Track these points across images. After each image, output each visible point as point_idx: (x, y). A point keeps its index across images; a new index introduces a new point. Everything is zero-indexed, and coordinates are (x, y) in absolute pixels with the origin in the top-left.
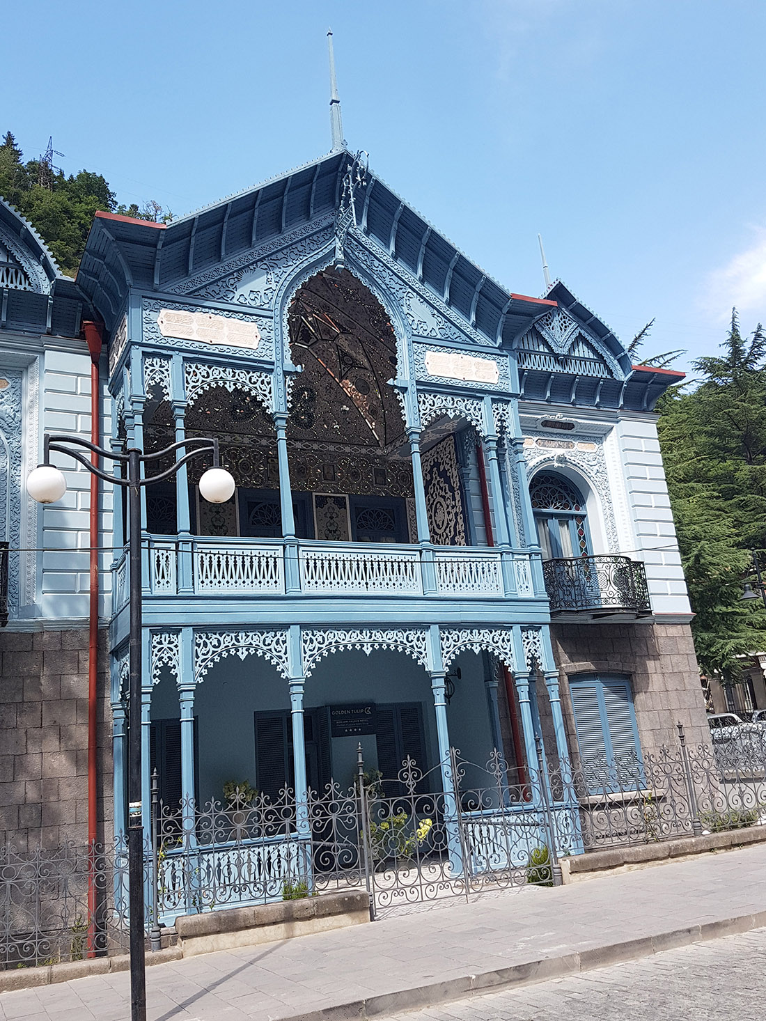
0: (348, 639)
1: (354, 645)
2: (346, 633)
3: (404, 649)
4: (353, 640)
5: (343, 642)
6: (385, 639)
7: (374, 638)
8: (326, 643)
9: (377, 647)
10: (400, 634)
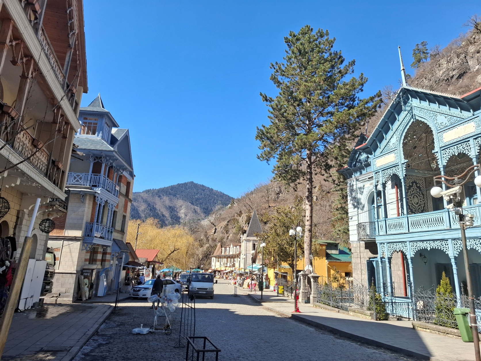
1: (425, 247)
3: (441, 248)
6: (434, 245)
7: (431, 245)
8: (417, 246)
9: (432, 248)
10: (439, 243)
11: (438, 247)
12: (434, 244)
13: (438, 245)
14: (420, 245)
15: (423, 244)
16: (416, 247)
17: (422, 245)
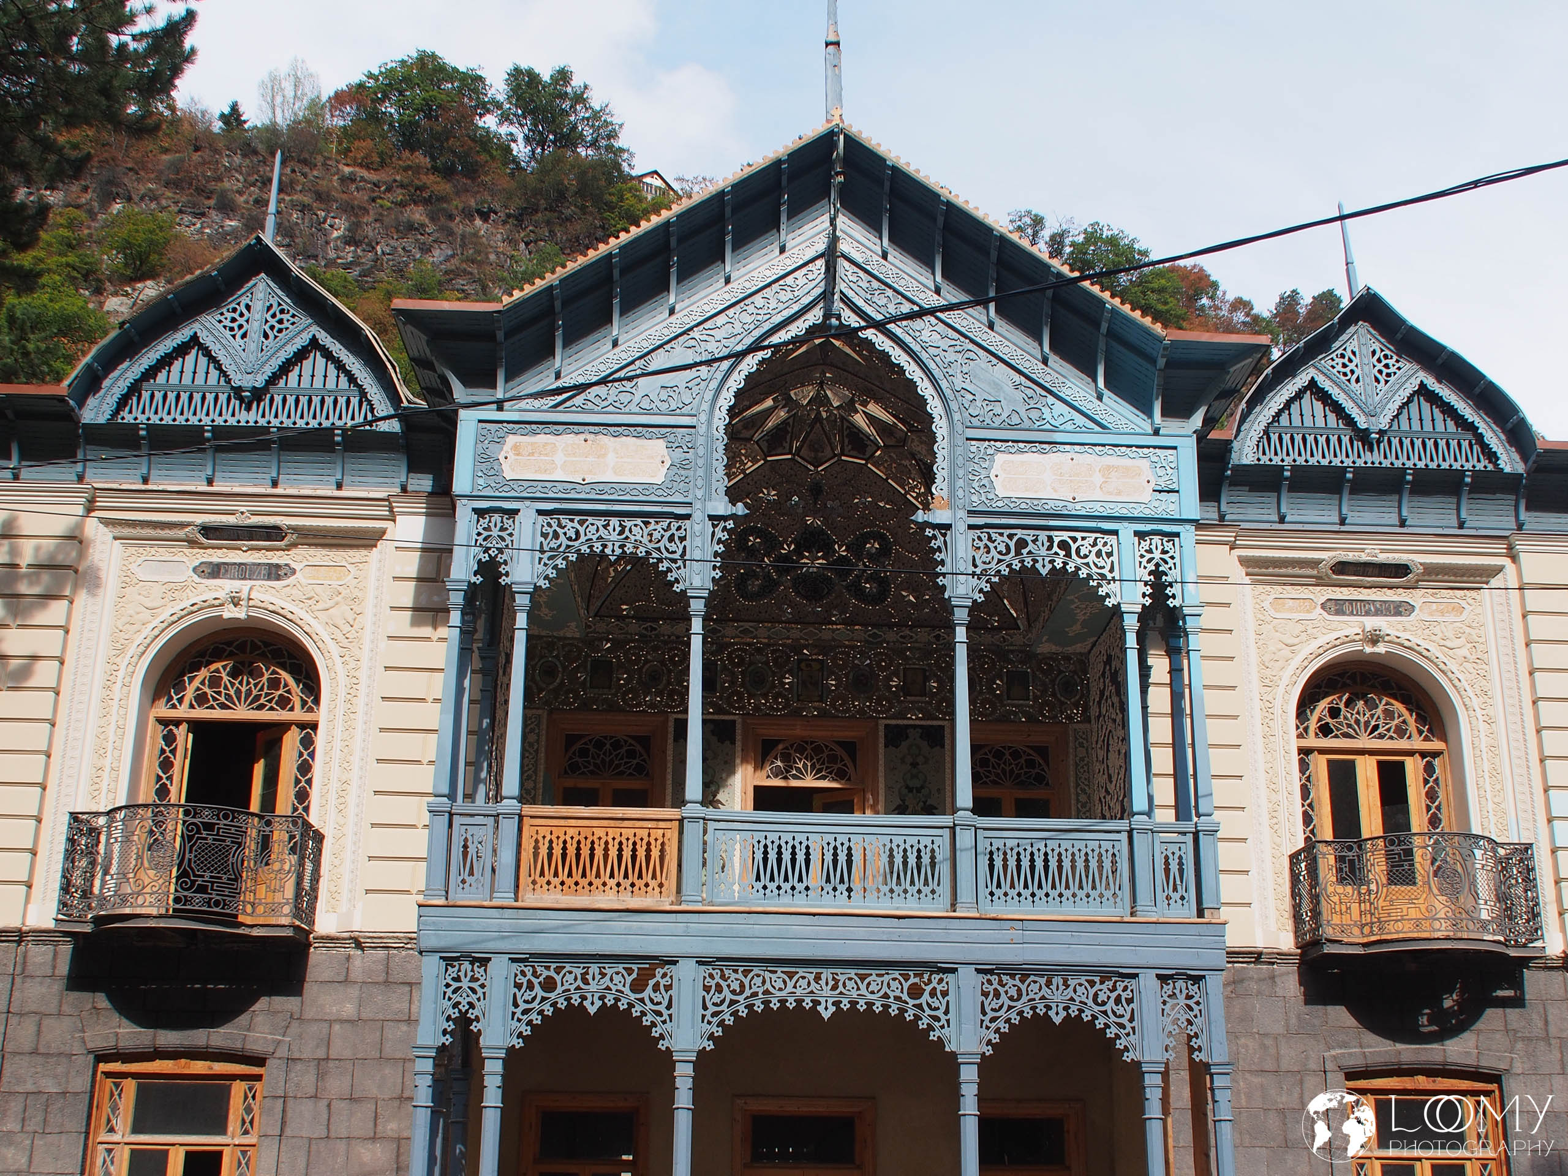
0: (790, 988)
1: (799, 1002)
2: (787, 980)
3: (902, 1011)
4: (799, 992)
5: (779, 994)
6: (863, 991)
7: (841, 988)
8: (748, 993)
9: (845, 1005)
10: (895, 985)
11: (886, 1007)
12: (863, 987)
13: (886, 996)
14: (768, 986)
15: (790, 984)
16: (741, 998)
17: (779, 984)
